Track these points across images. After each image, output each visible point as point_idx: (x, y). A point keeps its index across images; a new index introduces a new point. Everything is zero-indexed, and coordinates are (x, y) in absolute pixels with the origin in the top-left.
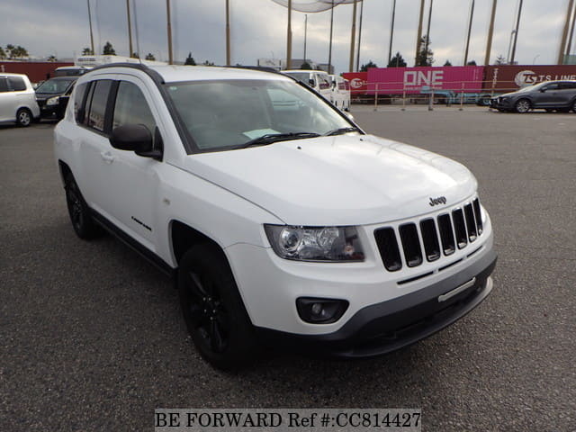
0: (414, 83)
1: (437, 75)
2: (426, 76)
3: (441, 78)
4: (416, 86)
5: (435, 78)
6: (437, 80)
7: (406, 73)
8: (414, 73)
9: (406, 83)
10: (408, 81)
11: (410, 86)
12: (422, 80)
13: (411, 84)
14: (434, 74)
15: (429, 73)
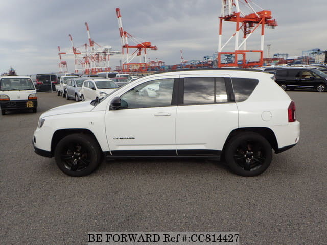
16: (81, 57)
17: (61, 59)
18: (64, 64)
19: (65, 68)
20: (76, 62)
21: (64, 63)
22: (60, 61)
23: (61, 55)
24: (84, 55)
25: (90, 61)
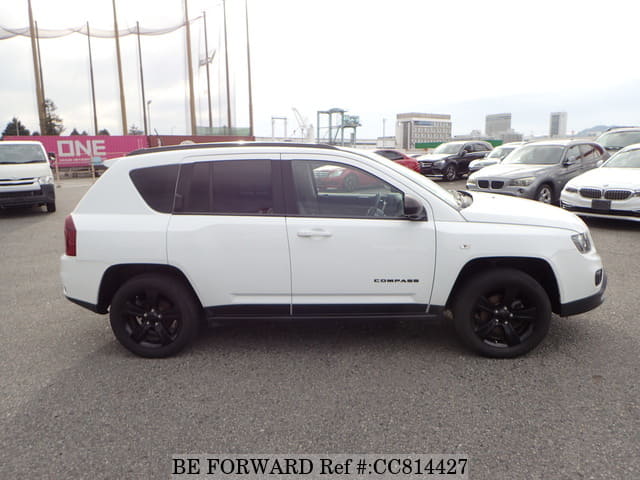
0: (72, 154)
1: (98, 145)
2: (86, 146)
3: (103, 148)
4: (75, 157)
5: (96, 148)
6: (99, 151)
7: (60, 143)
8: (70, 143)
9: (61, 153)
10: (64, 152)
11: (68, 158)
12: (82, 151)
13: (66, 155)
14: (94, 145)
15: (88, 142)
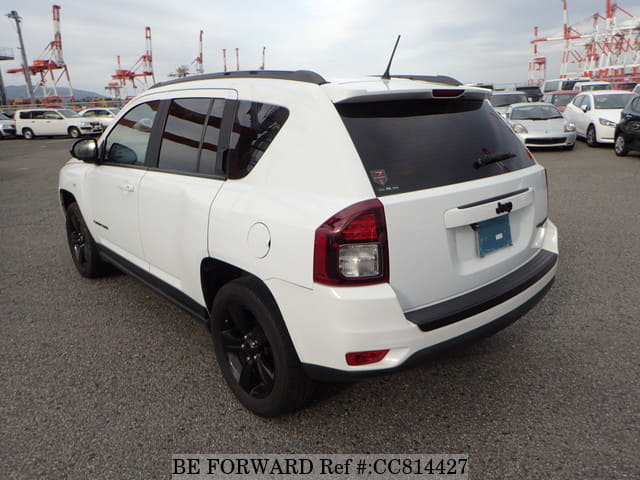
16: (578, 45)
17: (536, 52)
18: (540, 64)
19: (542, 71)
20: (565, 57)
21: (541, 62)
22: (532, 58)
23: (538, 43)
24: (588, 41)
25: (599, 52)
